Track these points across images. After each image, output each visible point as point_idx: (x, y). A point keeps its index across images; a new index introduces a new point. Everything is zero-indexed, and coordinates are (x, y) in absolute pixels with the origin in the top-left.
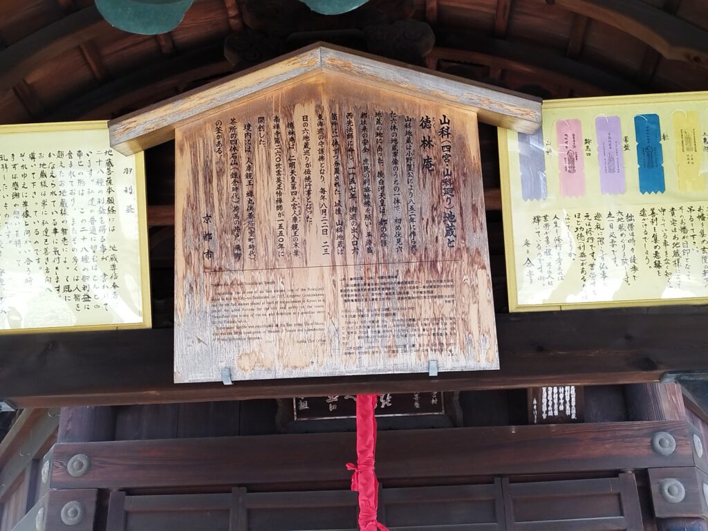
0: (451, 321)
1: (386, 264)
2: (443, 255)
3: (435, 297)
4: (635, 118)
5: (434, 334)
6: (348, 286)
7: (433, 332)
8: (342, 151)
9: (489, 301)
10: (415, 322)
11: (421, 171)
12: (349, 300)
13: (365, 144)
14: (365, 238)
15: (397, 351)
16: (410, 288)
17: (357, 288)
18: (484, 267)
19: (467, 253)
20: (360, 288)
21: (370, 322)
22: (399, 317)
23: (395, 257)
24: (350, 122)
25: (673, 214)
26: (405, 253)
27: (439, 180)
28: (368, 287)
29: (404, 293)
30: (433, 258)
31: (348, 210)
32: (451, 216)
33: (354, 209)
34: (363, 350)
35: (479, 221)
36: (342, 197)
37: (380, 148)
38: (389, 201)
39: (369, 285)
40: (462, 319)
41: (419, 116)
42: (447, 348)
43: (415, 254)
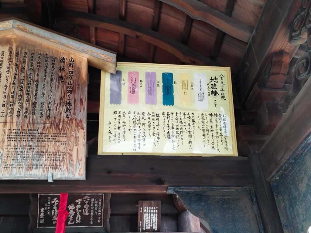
0: (63, 154)
1: (33, 123)
2: (63, 121)
3: (56, 141)
4: (163, 74)
5: (53, 160)
6: (11, 133)
7: (53, 159)
8: (19, 69)
9: (83, 145)
10: (44, 153)
11: (57, 81)
12: (11, 140)
13: (31, 67)
14: (24, 110)
15: (32, 168)
16: (44, 136)
17: (16, 134)
18: (83, 129)
19: (75, 121)
20: (18, 134)
21: (20, 152)
22: (36, 150)
23: (38, 121)
24: (25, 56)
25: (177, 115)
26: (44, 119)
27: (65, 86)
28: (22, 134)
29: (40, 138)
30: (58, 122)
31: (18, 96)
32: (70, 103)
33: (21, 96)
34: (14, 166)
35: (83, 107)
36: (15, 90)
37: (38, 69)
38: (39, 93)
39: (23, 133)
40: (69, 153)
41: (60, 57)
42: (59, 167)
43: (49, 120)
